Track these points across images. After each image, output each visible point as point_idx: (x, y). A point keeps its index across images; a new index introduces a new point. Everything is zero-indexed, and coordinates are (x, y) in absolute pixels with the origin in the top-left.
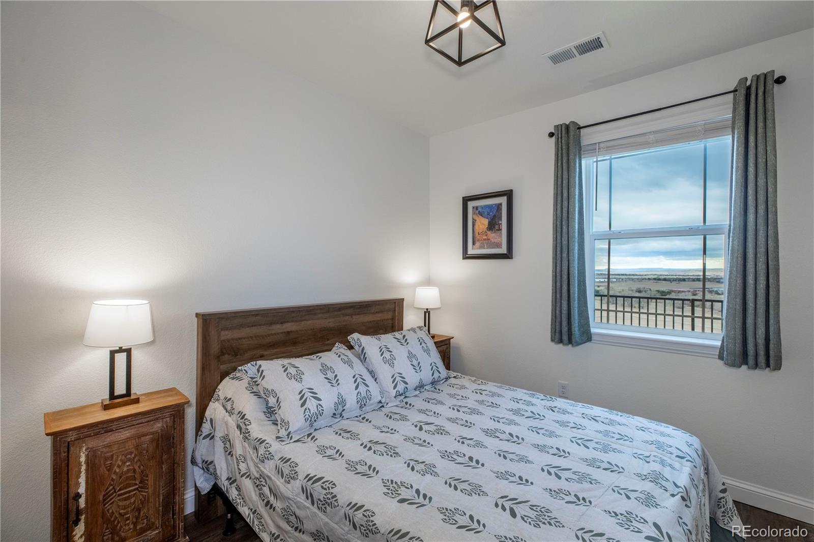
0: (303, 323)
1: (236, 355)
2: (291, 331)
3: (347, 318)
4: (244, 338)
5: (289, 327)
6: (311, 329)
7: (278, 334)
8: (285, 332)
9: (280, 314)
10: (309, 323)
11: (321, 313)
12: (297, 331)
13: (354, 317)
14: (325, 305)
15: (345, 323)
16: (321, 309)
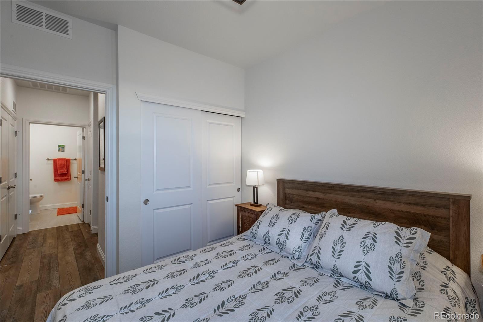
0: (328, 195)
1: (292, 202)
2: (320, 198)
3: (369, 200)
4: (295, 195)
5: (318, 195)
6: (334, 201)
7: (312, 197)
8: (315, 197)
9: (311, 186)
10: (332, 195)
11: (340, 191)
12: (324, 199)
13: (377, 201)
14: (342, 185)
15: (367, 204)
16: (340, 187)
